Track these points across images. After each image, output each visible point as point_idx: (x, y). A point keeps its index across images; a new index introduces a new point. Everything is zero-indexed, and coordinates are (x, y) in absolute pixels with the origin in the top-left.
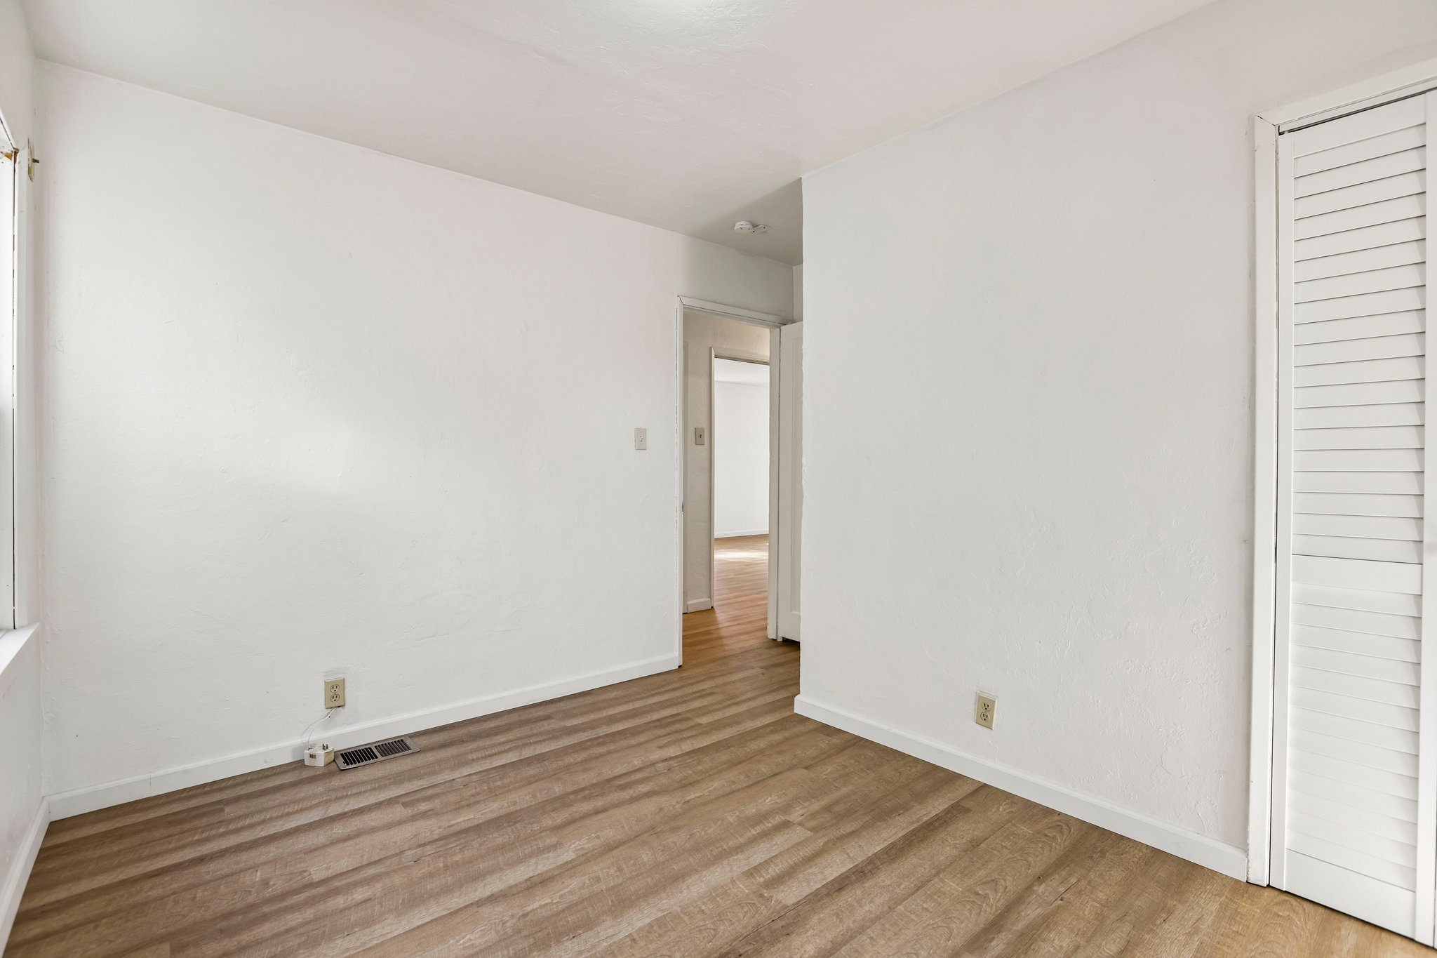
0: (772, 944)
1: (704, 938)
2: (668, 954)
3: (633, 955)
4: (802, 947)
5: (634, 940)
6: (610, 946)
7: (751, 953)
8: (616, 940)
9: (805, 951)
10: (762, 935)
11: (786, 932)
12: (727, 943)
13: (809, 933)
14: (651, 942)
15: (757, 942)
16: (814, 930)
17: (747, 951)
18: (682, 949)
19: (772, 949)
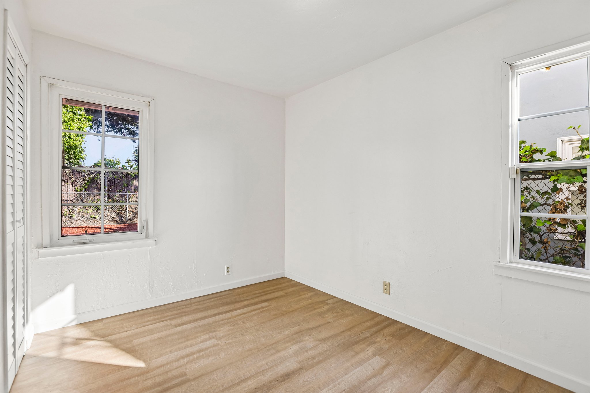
0: (264, 385)
1: (291, 388)
2: (305, 382)
3: (318, 382)
4: (252, 383)
5: (320, 388)
6: (328, 386)
7: (272, 381)
8: (327, 388)
9: (252, 382)
10: (267, 388)
11: (257, 389)
12: (282, 385)
13: (247, 389)
14: (312, 387)
15: (270, 386)
16: (244, 390)
17: (274, 382)
18: (299, 384)
19: (264, 383)
